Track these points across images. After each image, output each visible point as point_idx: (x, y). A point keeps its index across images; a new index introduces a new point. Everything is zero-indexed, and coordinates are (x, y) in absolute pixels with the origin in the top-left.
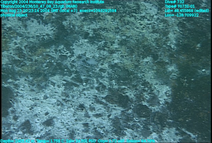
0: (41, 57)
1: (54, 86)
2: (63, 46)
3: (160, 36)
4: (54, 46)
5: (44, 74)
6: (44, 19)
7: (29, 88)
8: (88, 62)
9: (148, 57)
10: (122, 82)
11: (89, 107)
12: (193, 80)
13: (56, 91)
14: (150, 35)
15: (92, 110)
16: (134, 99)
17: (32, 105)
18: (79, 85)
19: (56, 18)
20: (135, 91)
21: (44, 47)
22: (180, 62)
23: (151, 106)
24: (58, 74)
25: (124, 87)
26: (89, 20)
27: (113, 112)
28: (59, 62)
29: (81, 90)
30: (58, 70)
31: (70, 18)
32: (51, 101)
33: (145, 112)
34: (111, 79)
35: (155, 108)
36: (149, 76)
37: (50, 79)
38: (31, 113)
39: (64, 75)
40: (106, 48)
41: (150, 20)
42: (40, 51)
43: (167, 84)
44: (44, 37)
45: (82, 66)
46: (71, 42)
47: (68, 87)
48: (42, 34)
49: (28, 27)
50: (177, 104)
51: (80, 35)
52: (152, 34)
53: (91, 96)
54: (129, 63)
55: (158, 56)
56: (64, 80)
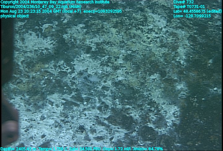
0: (38, 73)
1: (52, 106)
2: (63, 62)
3: (168, 51)
4: (53, 61)
5: (42, 92)
6: (43, 32)
7: (25, 107)
8: (90, 79)
9: (155, 73)
10: (126, 101)
11: (89, 129)
12: (203, 99)
13: (54, 111)
14: (158, 49)
15: (93, 132)
16: (139, 120)
17: (28, 126)
18: (79, 105)
19: (56, 31)
20: (141, 111)
21: (42, 63)
22: (190, 80)
23: (157, 129)
24: (57, 92)
25: (128, 106)
26: (91, 33)
27: (116, 135)
28: (59, 79)
29: (81, 110)
30: (57, 88)
31: (71, 30)
32: (48, 122)
33: (151, 135)
34: (114, 98)
35: (162, 131)
36: (156, 95)
37: (48, 97)
38: (26, 136)
39: (63, 93)
40: (109, 64)
41: (158, 33)
42: (38, 67)
43: (175, 103)
44: (43, 51)
45: (84, 83)
46: (72, 57)
47: (67, 107)
48: (40, 48)
49: (25, 41)
50: (186, 126)
51: (81, 49)
52: (160, 49)
53: (92, 117)
54: (134, 80)
55: (166, 73)
56: (63, 99)
